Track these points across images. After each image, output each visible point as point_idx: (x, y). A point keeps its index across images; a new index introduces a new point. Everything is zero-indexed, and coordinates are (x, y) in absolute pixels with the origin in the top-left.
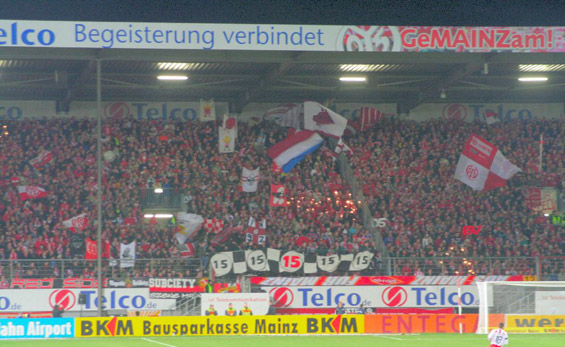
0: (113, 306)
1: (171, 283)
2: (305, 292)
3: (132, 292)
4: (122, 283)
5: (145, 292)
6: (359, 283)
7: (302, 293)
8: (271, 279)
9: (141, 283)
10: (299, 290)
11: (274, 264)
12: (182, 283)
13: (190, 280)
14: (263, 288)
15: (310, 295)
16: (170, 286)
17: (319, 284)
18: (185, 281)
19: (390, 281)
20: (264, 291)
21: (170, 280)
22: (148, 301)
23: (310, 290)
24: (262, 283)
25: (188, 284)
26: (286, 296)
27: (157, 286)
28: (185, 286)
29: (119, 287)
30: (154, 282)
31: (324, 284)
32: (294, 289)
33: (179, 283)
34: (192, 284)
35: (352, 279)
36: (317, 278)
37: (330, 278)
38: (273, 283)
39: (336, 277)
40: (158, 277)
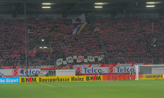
0: (30, 74)
2: (86, 69)
3: (36, 70)
4: (33, 67)
5: (39, 70)
6: (101, 66)
7: (85, 69)
8: (76, 65)
9: (38, 67)
10: (84, 68)
11: (75, 61)
12: (50, 67)
14: (73, 68)
15: (87, 70)
16: (47, 68)
17: (89, 66)
18: (51, 66)
19: (110, 65)
20: (74, 69)
21: (47, 66)
22: (40, 72)
23: (87, 68)
24: (73, 67)
25: (52, 67)
26: (80, 70)
27: (43, 68)
28: (51, 68)
29: (32, 68)
30: (42, 67)
31: (91, 66)
32: (82, 68)
33: (49, 67)
34: (53, 67)
35: (99, 65)
36: (89, 65)
37: (93, 65)
38: (76, 67)
39: (94, 65)
40: (43, 65)
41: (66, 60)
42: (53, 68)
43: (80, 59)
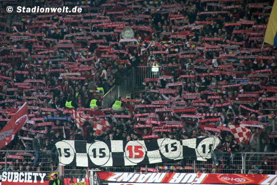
1: (23, 177)
6: (205, 182)
8: (118, 174)
11: (118, 158)
12: (33, 178)
13: (40, 174)
16: (21, 181)
17: (165, 181)
18: (35, 175)
21: (22, 174)
24: (110, 179)
25: (39, 178)
27: (10, 181)
28: (35, 181)
30: (6, 176)
31: (172, 181)
33: (30, 177)
34: (42, 178)
35: (199, 175)
36: (164, 174)
37: (177, 174)
38: (119, 180)
39: (183, 174)
40: (10, 170)
41: (85, 151)
42: (42, 181)
43: (134, 154)
